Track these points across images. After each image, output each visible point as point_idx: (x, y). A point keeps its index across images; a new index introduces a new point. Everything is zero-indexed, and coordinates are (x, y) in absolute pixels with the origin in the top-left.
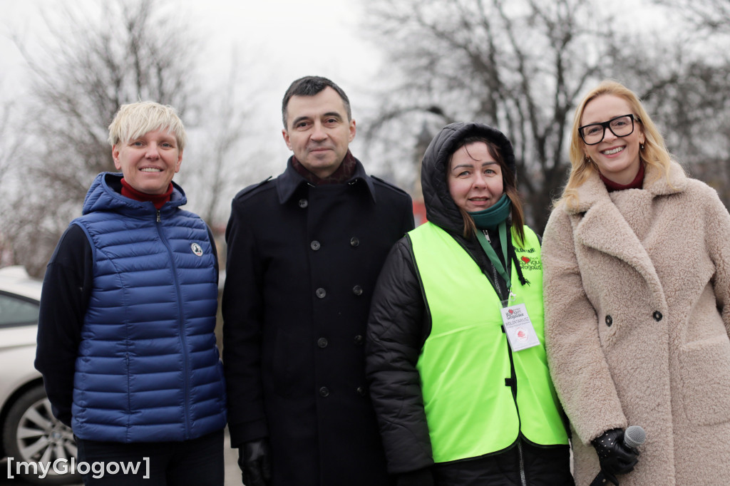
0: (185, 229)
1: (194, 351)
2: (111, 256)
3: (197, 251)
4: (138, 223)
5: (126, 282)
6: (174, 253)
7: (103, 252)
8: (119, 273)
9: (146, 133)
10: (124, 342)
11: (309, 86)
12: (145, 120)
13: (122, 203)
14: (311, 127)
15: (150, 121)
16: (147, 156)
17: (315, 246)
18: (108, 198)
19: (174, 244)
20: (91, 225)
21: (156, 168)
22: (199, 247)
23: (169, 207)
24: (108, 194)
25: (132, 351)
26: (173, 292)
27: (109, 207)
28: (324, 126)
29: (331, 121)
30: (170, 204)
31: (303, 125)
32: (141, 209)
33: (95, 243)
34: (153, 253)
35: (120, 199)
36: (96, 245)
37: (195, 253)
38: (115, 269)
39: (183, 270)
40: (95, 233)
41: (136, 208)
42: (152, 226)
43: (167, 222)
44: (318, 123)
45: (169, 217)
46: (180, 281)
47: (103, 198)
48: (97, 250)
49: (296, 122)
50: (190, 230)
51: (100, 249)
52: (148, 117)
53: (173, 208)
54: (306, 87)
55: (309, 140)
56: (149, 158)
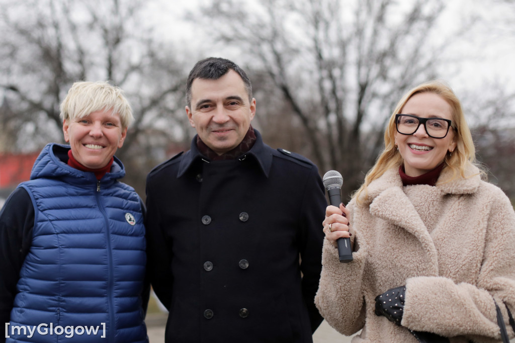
0: (120, 200)
1: (119, 312)
2: (51, 218)
3: (130, 220)
4: (79, 191)
5: (62, 243)
6: (109, 220)
7: (45, 214)
8: (57, 234)
9: (91, 113)
10: (56, 298)
11: (213, 69)
12: (91, 100)
13: (66, 171)
14: (213, 109)
15: (95, 101)
16: (91, 133)
17: (206, 220)
18: (54, 166)
19: (110, 212)
20: (36, 189)
21: (98, 145)
22: (132, 217)
23: (108, 178)
24: (54, 163)
25: (63, 307)
26: (106, 256)
27: (54, 174)
28: (226, 108)
29: (233, 104)
30: (109, 176)
31: (206, 106)
32: (82, 179)
33: (38, 206)
34: (89, 218)
35: (65, 168)
36: (39, 208)
37: (129, 222)
38: (53, 230)
39: (116, 236)
40: (39, 197)
41: (79, 178)
42: (91, 195)
43: (106, 191)
44: (220, 106)
45: (108, 188)
46: (112, 246)
47: (50, 166)
48: (40, 212)
49: (199, 104)
50: (125, 201)
51: (42, 211)
52: (94, 98)
53: (112, 179)
54: (210, 70)
55: (210, 121)
56: (92, 136)
